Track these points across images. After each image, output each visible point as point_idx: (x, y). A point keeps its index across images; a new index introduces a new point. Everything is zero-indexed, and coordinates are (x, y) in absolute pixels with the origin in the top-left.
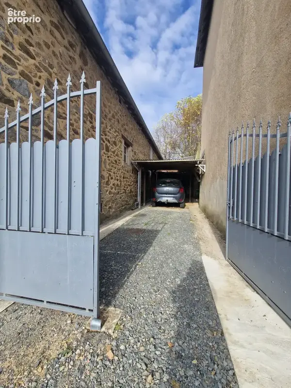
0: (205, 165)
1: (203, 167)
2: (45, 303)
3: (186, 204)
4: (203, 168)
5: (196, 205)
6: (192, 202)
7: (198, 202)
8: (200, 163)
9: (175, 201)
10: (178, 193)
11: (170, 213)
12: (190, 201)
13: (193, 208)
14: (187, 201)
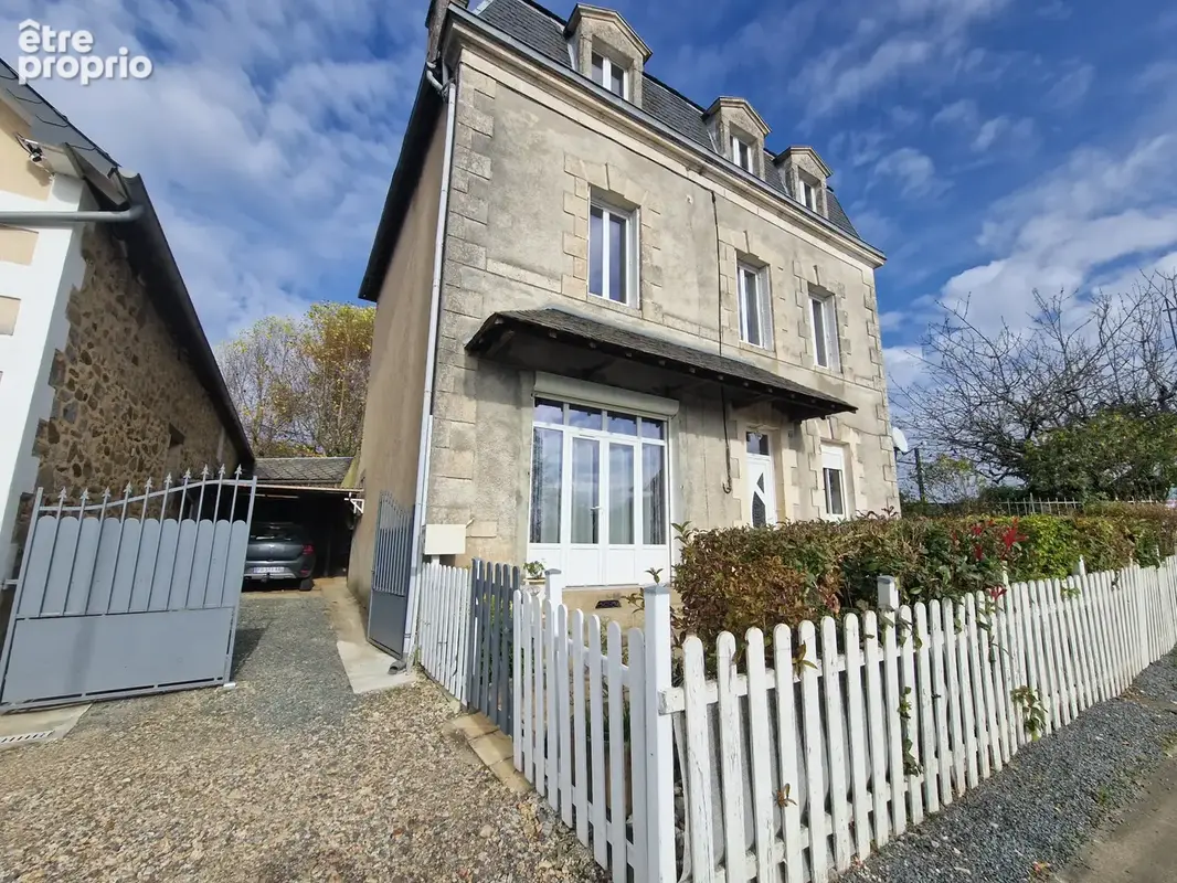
0: (363, 500)
1: (360, 504)
2: (156, 687)
3: (316, 581)
4: (359, 506)
5: (340, 582)
6: (332, 575)
7: (346, 574)
8: (354, 496)
9: (290, 575)
10: (300, 555)
11: (279, 602)
12: (326, 574)
13: (332, 589)
14: (319, 574)
